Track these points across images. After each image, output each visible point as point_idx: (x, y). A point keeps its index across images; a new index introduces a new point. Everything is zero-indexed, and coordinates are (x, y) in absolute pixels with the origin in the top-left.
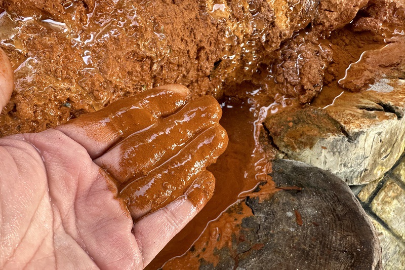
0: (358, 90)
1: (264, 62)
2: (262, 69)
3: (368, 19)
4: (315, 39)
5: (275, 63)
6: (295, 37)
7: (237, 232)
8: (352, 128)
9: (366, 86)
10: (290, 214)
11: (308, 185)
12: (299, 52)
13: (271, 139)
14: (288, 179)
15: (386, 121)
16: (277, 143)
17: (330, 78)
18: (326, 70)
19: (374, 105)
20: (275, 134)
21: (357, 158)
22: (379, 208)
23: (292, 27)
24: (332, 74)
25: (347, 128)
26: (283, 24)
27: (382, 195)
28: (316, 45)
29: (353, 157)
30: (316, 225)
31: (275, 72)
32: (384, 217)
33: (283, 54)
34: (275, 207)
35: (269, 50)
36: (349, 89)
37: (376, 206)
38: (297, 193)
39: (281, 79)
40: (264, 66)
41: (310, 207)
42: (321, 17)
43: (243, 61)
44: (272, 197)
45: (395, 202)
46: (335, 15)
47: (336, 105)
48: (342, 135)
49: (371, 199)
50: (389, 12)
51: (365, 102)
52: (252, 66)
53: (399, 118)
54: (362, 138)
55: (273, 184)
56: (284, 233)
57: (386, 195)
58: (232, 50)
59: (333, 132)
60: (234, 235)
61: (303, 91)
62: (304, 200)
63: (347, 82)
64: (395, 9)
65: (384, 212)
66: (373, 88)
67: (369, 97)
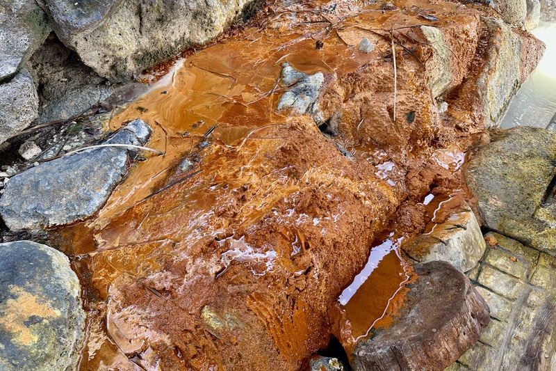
0: (444, 222)
1: (391, 219)
2: (391, 223)
3: (437, 188)
4: (413, 203)
5: (396, 218)
6: (402, 204)
7: (406, 298)
8: (445, 239)
9: (446, 219)
10: (428, 283)
11: (432, 268)
12: (407, 211)
13: (407, 254)
14: (423, 270)
15: (459, 232)
16: (411, 256)
17: (428, 220)
18: (424, 216)
19: (453, 226)
20: (408, 251)
21: (455, 254)
22: (483, 281)
23: (399, 200)
24: (428, 217)
25: (442, 239)
26: (394, 201)
27: (482, 274)
28: (414, 206)
29: (453, 253)
30: (440, 282)
31: (398, 222)
32: (487, 285)
33: (399, 213)
34: (420, 283)
35: (391, 213)
36: (440, 223)
37: (481, 280)
38: (429, 273)
39: (402, 225)
40: (391, 221)
41: (435, 277)
42: (411, 193)
43: (381, 220)
44: (418, 280)
45: (492, 277)
46: (418, 191)
47: (435, 231)
48: (441, 243)
49: (477, 278)
50: (447, 182)
51: (449, 226)
52: (386, 222)
53: (465, 229)
54: (451, 242)
55: (416, 275)
56: (428, 291)
57: (485, 274)
58: (375, 216)
59: (437, 243)
60: (404, 300)
61: (415, 228)
62: (432, 276)
63: (437, 219)
64: (449, 181)
65: (487, 283)
66: (450, 219)
67: (449, 224)
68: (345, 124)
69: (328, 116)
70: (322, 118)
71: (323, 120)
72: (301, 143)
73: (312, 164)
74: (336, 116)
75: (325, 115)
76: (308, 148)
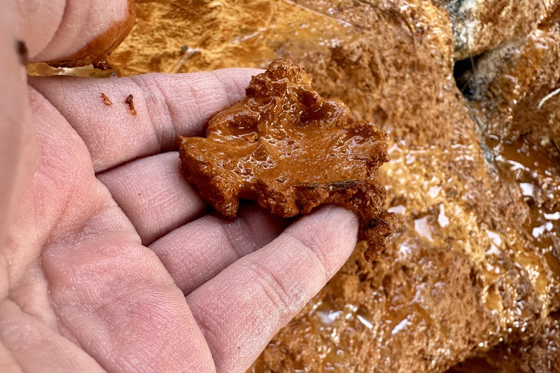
68: (514, 80)
69: (486, 43)
70: (471, 40)
71: (472, 44)
72: (395, 64)
73: (399, 132)
74: (503, 52)
75: (481, 35)
76: (408, 85)
